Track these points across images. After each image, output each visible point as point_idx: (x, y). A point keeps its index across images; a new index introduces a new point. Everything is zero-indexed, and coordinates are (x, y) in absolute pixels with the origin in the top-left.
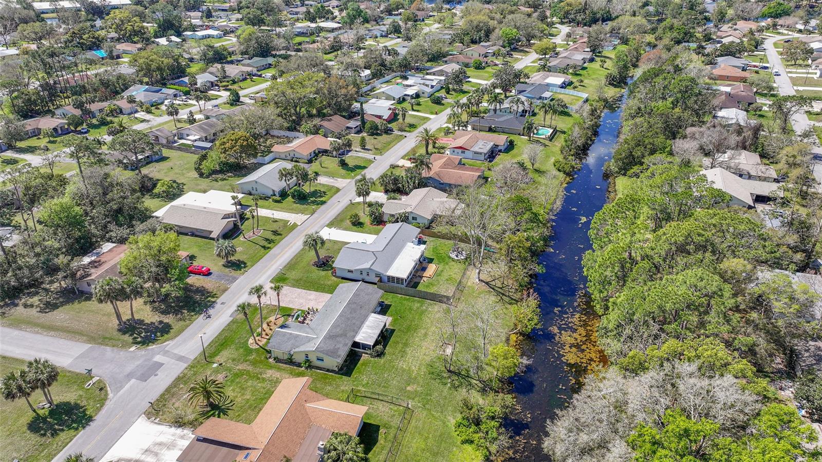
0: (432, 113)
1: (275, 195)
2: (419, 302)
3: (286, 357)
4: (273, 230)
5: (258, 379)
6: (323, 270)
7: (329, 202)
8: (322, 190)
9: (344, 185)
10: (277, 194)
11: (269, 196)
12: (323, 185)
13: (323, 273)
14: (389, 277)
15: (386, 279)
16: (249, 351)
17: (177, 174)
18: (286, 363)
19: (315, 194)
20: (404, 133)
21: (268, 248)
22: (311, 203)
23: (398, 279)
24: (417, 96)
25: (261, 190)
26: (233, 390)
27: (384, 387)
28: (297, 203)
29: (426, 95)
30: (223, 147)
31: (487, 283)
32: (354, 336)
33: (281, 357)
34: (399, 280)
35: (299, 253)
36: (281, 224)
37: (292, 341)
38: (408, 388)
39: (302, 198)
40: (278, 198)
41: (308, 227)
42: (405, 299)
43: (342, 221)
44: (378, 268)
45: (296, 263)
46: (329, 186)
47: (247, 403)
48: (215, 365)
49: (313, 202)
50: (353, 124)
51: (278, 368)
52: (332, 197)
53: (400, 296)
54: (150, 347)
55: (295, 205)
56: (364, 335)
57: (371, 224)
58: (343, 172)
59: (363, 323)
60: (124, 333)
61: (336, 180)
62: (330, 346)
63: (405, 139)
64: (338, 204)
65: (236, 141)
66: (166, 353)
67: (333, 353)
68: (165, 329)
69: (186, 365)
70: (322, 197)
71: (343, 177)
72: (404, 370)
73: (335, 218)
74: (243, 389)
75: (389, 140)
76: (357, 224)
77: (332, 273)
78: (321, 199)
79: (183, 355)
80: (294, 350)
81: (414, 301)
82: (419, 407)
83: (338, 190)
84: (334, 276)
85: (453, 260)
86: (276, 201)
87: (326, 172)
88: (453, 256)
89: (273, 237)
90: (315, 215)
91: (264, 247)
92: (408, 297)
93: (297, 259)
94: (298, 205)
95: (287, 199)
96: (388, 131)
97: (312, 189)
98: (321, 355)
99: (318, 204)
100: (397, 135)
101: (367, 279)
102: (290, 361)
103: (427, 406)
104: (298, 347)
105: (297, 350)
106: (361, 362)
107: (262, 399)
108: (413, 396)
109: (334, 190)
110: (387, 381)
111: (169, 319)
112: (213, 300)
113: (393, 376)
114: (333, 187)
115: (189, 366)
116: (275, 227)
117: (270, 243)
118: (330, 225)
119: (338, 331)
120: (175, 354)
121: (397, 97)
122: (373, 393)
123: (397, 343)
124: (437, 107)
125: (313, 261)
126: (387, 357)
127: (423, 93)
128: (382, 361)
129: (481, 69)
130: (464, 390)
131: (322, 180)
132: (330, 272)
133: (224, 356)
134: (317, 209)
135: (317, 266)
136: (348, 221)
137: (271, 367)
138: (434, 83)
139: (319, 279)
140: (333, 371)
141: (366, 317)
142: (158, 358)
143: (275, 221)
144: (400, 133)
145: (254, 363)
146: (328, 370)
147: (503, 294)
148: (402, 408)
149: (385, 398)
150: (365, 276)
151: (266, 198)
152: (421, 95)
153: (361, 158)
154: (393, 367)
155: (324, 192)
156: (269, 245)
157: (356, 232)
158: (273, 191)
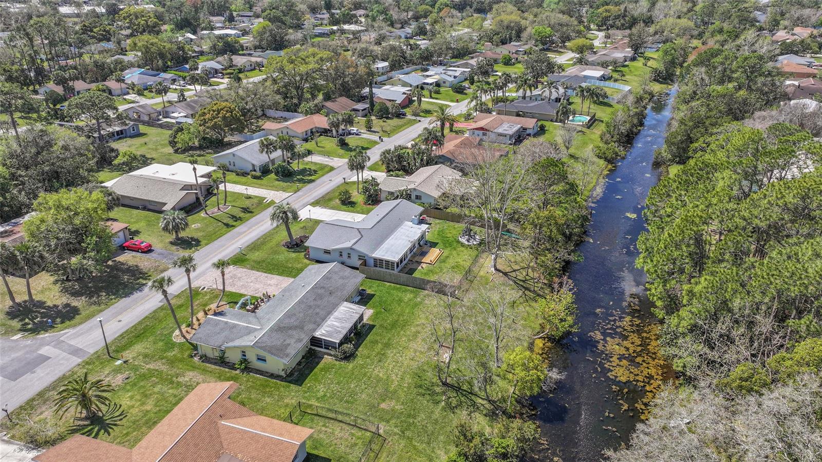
0: (452, 101)
1: (255, 171)
2: (412, 292)
3: (217, 354)
4: (244, 206)
5: (172, 382)
6: (294, 252)
7: (318, 182)
8: (313, 168)
9: (340, 165)
10: (258, 169)
11: (248, 171)
12: (316, 164)
13: (294, 255)
14: (375, 260)
15: (372, 262)
16: (170, 345)
17: (149, 149)
18: (215, 364)
19: (303, 172)
20: (418, 118)
21: (233, 226)
22: (296, 181)
23: (387, 262)
24: (438, 84)
25: (240, 165)
26: (131, 398)
27: (348, 402)
28: (279, 181)
29: (447, 84)
30: (202, 118)
31: (505, 274)
32: (315, 330)
33: (210, 354)
34: (388, 264)
35: (269, 232)
36: (255, 201)
37: (226, 333)
38: (383, 406)
39: (286, 175)
40: (258, 174)
42: (394, 289)
43: (330, 200)
44: (362, 248)
45: (263, 243)
46: (322, 164)
47: (145, 415)
48: (119, 362)
49: (300, 181)
50: (360, 106)
51: (204, 370)
52: (323, 175)
53: (389, 284)
54: (41, 336)
55: (277, 182)
56: (328, 329)
57: (365, 203)
58: (342, 152)
59: (329, 313)
60: (13, 318)
61: (332, 159)
62: (277, 340)
63: (420, 123)
64: (329, 183)
65: (219, 111)
66: (58, 344)
67: (279, 351)
68: (68, 315)
69: (79, 360)
70: (311, 175)
71: (341, 157)
72: (379, 380)
73: (323, 197)
74: (146, 396)
75: (400, 123)
76: (347, 203)
77: (305, 255)
78: (310, 178)
79: (81, 347)
80: (226, 345)
81: (406, 291)
82: (395, 434)
83: (332, 169)
84: (307, 258)
85: (463, 245)
86: (255, 177)
87: (322, 151)
88: (464, 240)
89: (242, 215)
90: (299, 193)
91: (227, 225)
92: (398, 286)
93: (266, 238)
94: (281, 182)
95: (269, 176)
96: (400, 115)
97: (301, 167)
98: (262, 353)
99: (305, 183)
100: (410, 120)
101: (349, 262)
102: (222, 361)
103: (408, 433)
104: (232, 340)
105: (231, 344)
106: (321, 365)
108: (386, 417)
109: (326, 169)
110: (353, 394)
111: (75, 303)
112: (144, 282)
113: (363, 386)
114: (326, 166)
115: (83, 362)
116: (247, 203)
117: (236, 221)
118: (316, 203)
119: (293, 321)
120: (71, 346)
121: (415, 84)
122: (329, 410)
123: (377, 342)
124: (459, 96)
125: (285, 241)
126: (359, 361)
127: (444, 82)
128: (350, 366)
129: (511, 65)
130: (465, 412)
131: (316, 159)
132: (303, 254)
133: (135, 351)
134: (302, 187)
135: (288, 247)
136: (337, 201)
137: (194, 368)
138: (457, 74)
139: (287, 262)
140: (278, 377)
141: (335, 306)
142: (45, 350)
143: (249, 197)
144: (414, 118)
145: (172, 362)
146: (272, 376)
147: (526, 289)
148: (368, 434)
149: (347, 419)
150: (345, 258)
151: (245, 174)
152: (442, 84)
153: (365, 139)
154: (365, 375)
155: (315, 171)
156: (234, 223)
157: (345, 211)
158: (253, 165)
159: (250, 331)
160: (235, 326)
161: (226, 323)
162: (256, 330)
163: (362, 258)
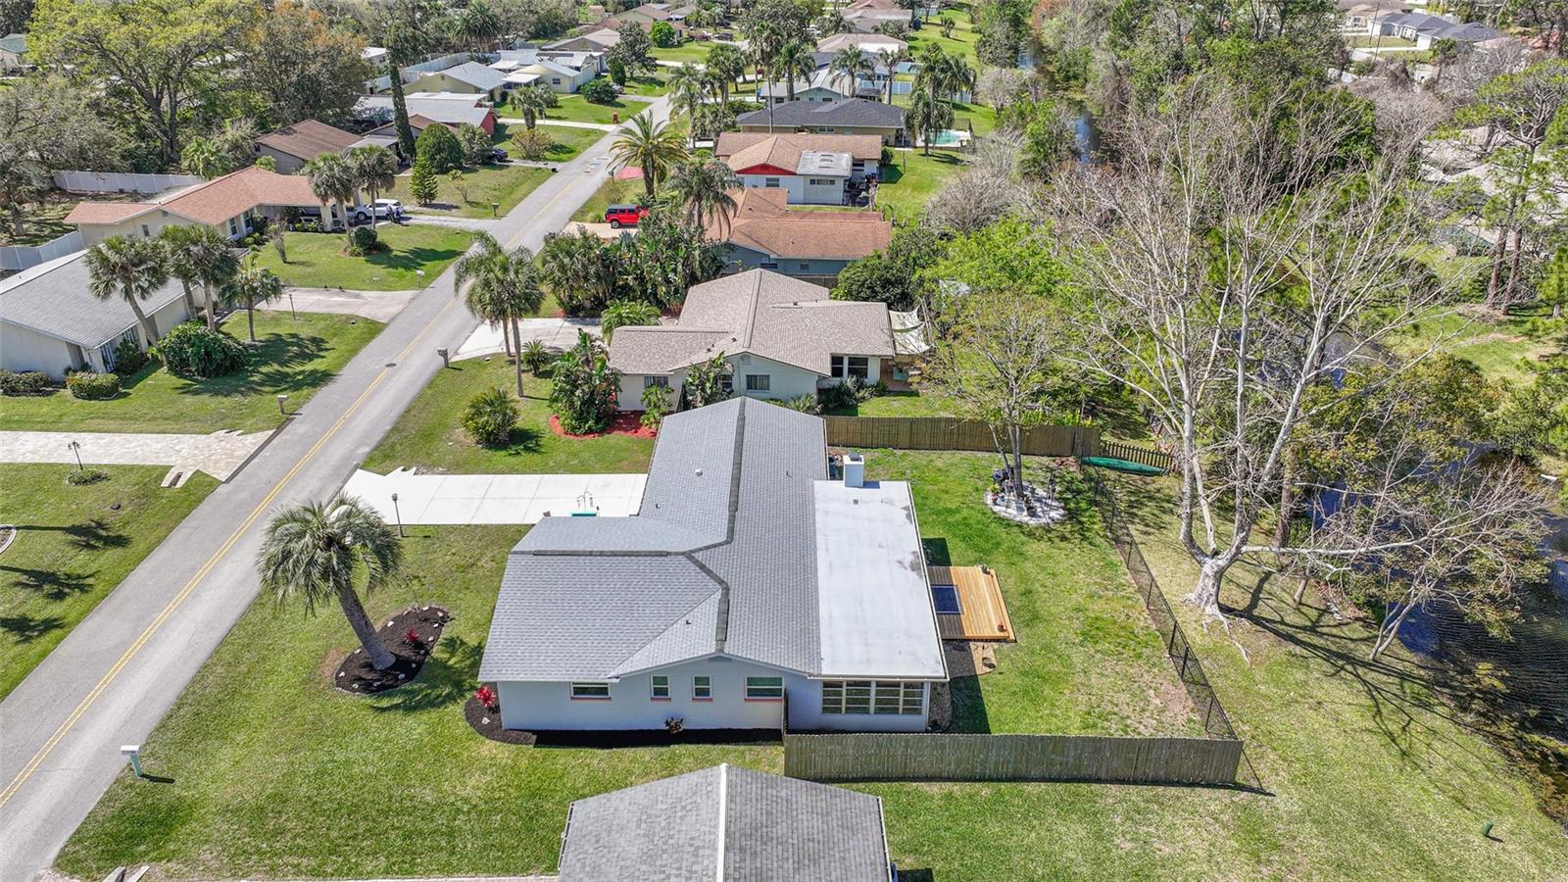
0: (601, 122)
1: (85, 367)
4: (81, 520)
6: (409, 709)
7: (348, 375)
8: (305, 332)
10: (96, 361)
11: (57, 372)
12: (308, 318)
15: (820, 702)
19: (275, 348)
20: (545, 165)
21: (49, 625)
22: (262, 384)
24: (544, 86)
25: (14, 355)
28: (196, 393)
29: (566, 85)
31: (1252, 618)
35: (242, 622)
36: (123, 488)
39: (219, 367)
40: (103, 378)
41: (272, 483)
43: (428, 436)
44: (756, 647)
46: (330, 316)
49: (277, 381)
52: (354, 352)
55: (189, 399)
57: (572, 431)
61: (357, 296)
63: (555, 178)
64: (391, 377)
70: (311, 357)
71: (382, 286)
73: (395, 429)
75: (504, 181)
76: (506, 439)
77: (472, 717)
78: (309, 367)
81: (1038, 811)
84: (490, 732)
86: (92, 393)
87: (310, 275)
88: (1012, 511)
89: (79, 561)
90: (297, 428)
91: (21, 627)
94: (205, 397)
95: (149, 381)
96: (492, 160)
97: (262, 334)
99: (297, 386)
100: (527, 170)
101: (700, 715)
109: (355, 331)
114: (351, 320)
116: (90, 506)
117: (59, 596)
118: (383, 457)
124: (608, 111)
125: (334, 661)
127: (557, 81)
129: (672, 46)
131: (301, 301)
132: (457, 709)
134: (300, 405)
135: (367, 688)
136: (460, 432)
143: (91, 478)
150: (684, 706)
151: (43, 386)
153: (430, 227)
155: (317, 342)
156: (55, 610)
157: (512, 471)
158: (76, 349)
163: (762, 687)
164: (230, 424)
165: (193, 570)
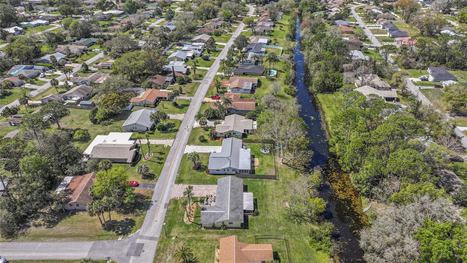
0: (206, 67)
2: (260, 181)
3: (211, 226)
4: (159, 151)
5: (202, 241)
6: (201, 171)
7: (180, 130)
8: (172, 122)
9: (183, 118)
10: (149, 130)
11: (145, 131)
12: (172, 120)
13: (201, 173)
14: (240, 170)
15: (239, 172)
16: (188, 227)
18: (211, 229)
19: (169, 125)
20: (198, 81)
23: (245, 170)
24: (193, 57)
25: (139, 128)
27: (268, 231)
29: (198, 55)
31: (286, 164)
32: (242, 207)
33: (208, 226)
35: (181, 163)
36: (161, 147)
38: (280, 229)
39: (164, 129)
41: (177, 147)
42: (254, 181)
43: (193, 140)
44: (234, 166)
45: (183, 170)
46: (175, 119)
47: (204, 255)
48: (173, 238)
49: (171, 131)
50: (169, 79)
51: (209, 233)
52: (179, 126)
53: (249, 179)
54: (130, 236)
55: (162, 134)
56: (246, 205)
57: (211, 140)
58: (177, 109)
59: (242, 199)
60: (109, 230)
61: (176, 115)
62: (234, 216)
63: (201, 85)
66: (141, 237)
67: (238, 218)
68: (132, 223)
69: (157, 242)
71: (179, 113)
72: (273, 220)
73: (189, 139)
74: (197, 248)
75: (192, 86)
76: (204, 141)
77: (207, 172)
78: (175, 128)
79: (151, 236)
80: (216, 221)
81: (257, 181)
82: (289, 238)
83: (181, 122)
84: (209, 174)
85: (265, 154)
86: (150, 133)
88: (263, 151)
89: (160, 156)
90: (177, 139)
91: (159, 163)
92: (253, 179)
93: (182, 167)
94: (164, 134)
95: (156, 132)
96: (189, 81)
98: (231, 221)
99: (175, 132)
100: (195, 83)
101: (228, 173)
102: (214, 227)
103: (292, 236)
105: (218, 221)
106: (249, 220)
107: (211, 252)
108: (283, 232)
109: (178, 122)
110: (268, 227)
111: (130, 217)
112: (149, 200)
113: (269, 224)
114: (177, 120)
115: (159, 242)
116: (159, 149)
117: (161, 160)
118: (189, 143)
119: (234, 206)
120: (147, 237)
121: (183, 59)
122: (264, 235)
123: (261, 206)
124: (207, 62)
125: (192, 167)
126: (261, 214)
128: (260, 217)
129: (219, 36)
130: (304, 224)
131: (170, 116)
132: (205, 172)
133: (175, 232)
134: (176, 135)
135: (196, 170)
136: (198, 140)
137: (205, 233)
138: (200, 48)
139: (201, 177)
140: (238, 228)
141: (242, 195)
142: (138, 241)
143: (157, 146)
144: (196, 81)
145: (195, 232)
146: (235, 228)
147: (296, 169)
148: (282, 240)
149: (272, 237)
150: (226, 172)
151: (143, 132)
152: (196, 56)
153: (183, 99)
154: (267, 219)
155: (174, 124)
156: (162, 162)
157: (205, 145)
158: (147, 128)
159: (222, 214)
160: (214, 214)
161: (210, 213)
162: (224, 213)
163: (234, 170)
164: (168, 138)
165: (173, 158)
